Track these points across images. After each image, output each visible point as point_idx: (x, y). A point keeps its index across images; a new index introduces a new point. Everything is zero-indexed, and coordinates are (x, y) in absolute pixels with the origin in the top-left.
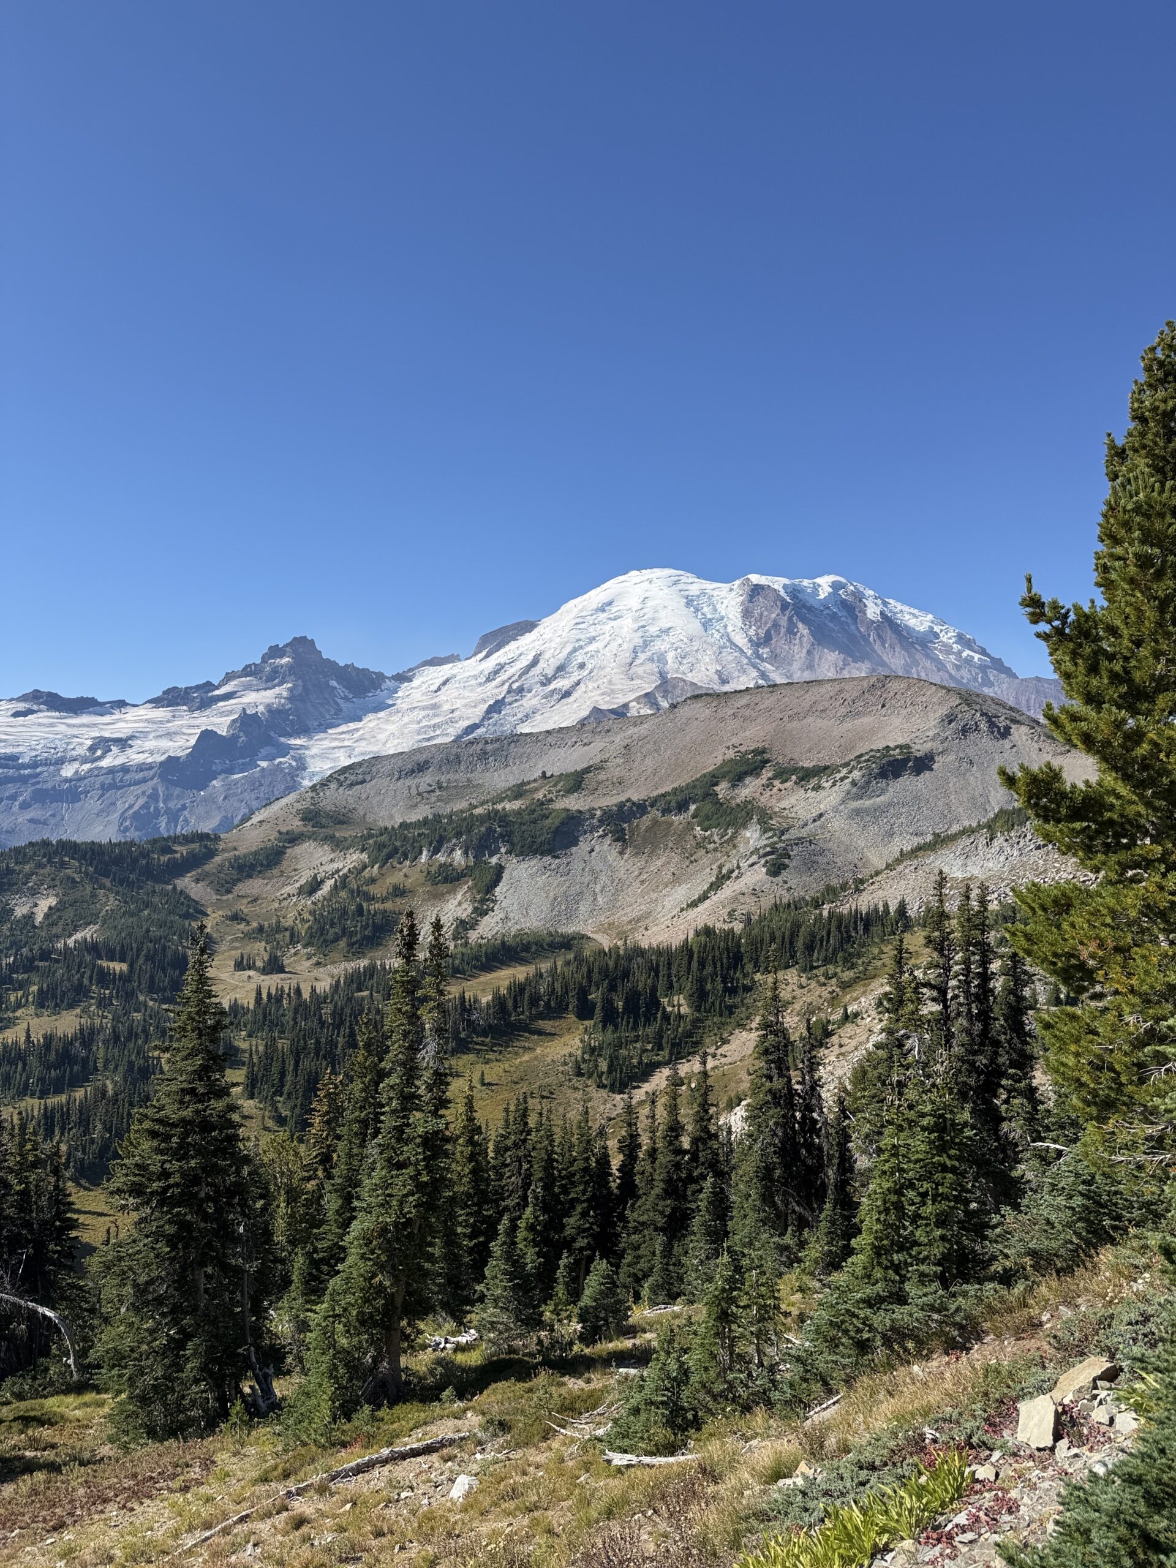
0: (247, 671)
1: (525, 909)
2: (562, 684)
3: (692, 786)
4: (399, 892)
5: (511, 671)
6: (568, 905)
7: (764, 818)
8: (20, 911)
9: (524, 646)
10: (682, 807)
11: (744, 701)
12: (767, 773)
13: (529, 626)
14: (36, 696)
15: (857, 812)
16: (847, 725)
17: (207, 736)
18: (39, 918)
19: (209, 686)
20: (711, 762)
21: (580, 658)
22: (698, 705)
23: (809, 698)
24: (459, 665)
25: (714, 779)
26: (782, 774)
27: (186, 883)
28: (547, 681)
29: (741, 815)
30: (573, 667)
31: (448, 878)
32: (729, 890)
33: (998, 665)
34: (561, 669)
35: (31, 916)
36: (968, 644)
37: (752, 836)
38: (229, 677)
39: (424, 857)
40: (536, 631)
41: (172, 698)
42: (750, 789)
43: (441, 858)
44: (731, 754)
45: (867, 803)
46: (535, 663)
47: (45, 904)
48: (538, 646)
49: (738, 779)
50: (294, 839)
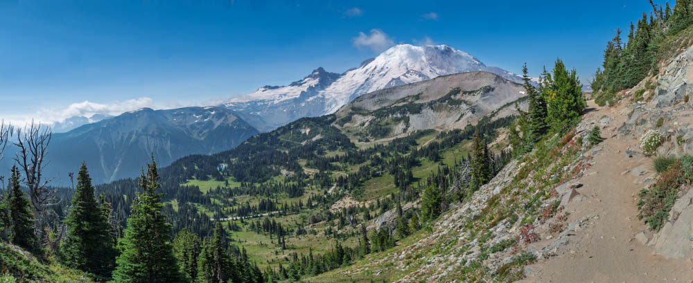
0: (309, 76)
1: (417, 125)
2: (383, 72)
3: (445, 97)
4: (387, 124)
5: (369, 70)
6: (426, 123)
7: (465, 102)
8: (303, 132)
9: (371, 65)
10: (445, 101)
11: (450, 77)
12: (461, 93)
13: (373, 59)
14: (266, 87)
15: (484, 100)
16: (475, 81)
17: (303, 92)
18: (307, 134)
19: (301, 81)
20: (448, 91)
21: (387, 66)
22: (440, 78)
23: (465, 75)
24: (357, 70)
25: (450, 94)
26: (465, 93)
27: (333, 124)
28: (379, 72)
29: (459, 102)
30: (385, 68)
31: (397, 120)
32: (464, 117)
33: (482, 64)
34: (382, 69)
35: (305, 133)
36: (476, 59)
37: (464, 106)
38: (305, 78)
39: (390, 116)
40: (375, 61)
41: (294, 84)
42: (458, 97)
43: (394, 116)
44: (451, 89)
45: (485, 98)
46: (375, 68)
47: (308, 131)
48: (376, 64)
49: (455, 94)
50: (352, 114)
